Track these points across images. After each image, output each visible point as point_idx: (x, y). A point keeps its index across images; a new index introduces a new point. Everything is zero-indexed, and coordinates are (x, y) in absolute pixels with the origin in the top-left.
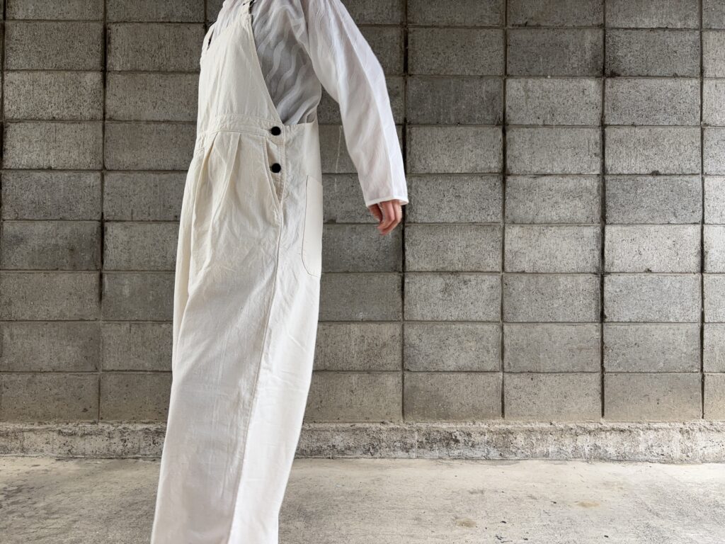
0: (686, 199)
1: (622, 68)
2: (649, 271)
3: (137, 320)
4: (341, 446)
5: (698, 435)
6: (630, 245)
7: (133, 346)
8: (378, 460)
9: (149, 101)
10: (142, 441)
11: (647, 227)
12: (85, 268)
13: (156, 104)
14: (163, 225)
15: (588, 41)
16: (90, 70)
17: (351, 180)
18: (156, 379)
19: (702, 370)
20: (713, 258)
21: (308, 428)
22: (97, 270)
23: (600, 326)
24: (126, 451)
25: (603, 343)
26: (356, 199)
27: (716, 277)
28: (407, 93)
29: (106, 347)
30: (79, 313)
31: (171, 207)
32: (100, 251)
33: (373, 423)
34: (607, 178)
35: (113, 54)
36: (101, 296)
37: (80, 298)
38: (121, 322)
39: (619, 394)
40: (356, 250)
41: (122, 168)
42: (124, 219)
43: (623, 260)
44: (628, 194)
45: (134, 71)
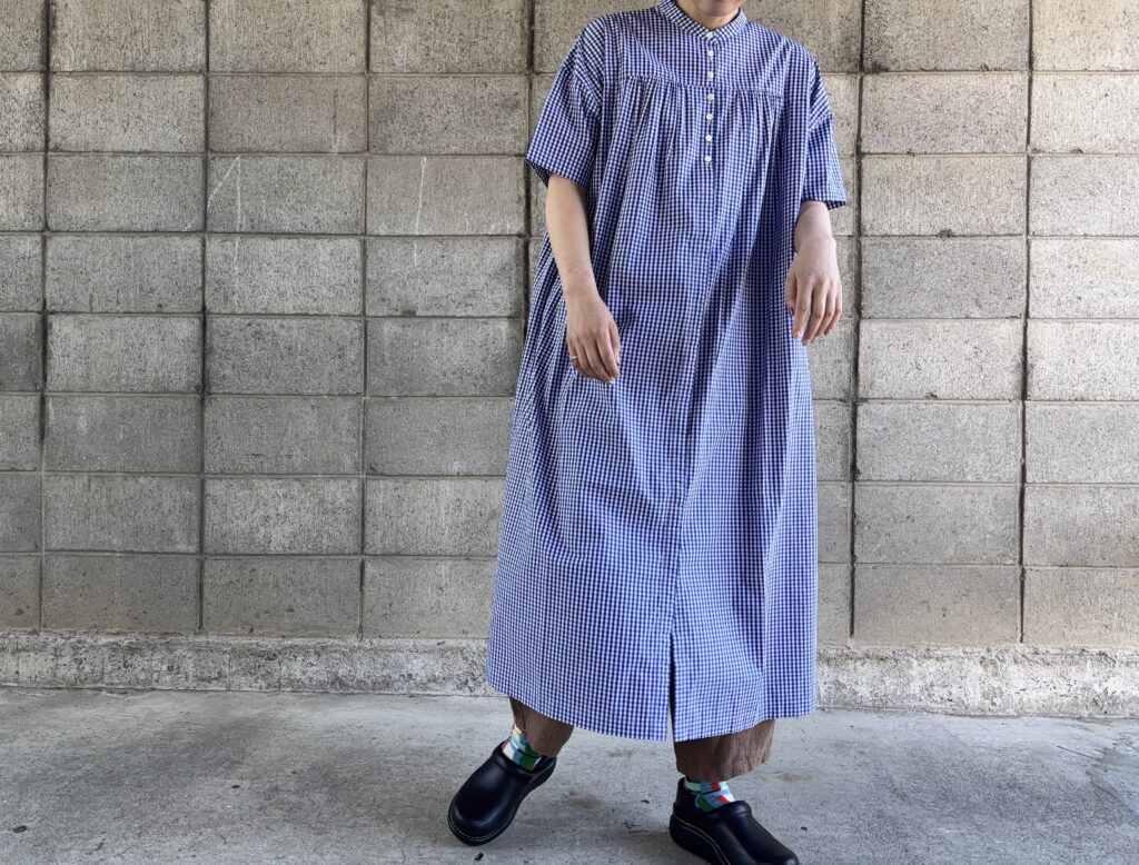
0: (997, 277)
1: (893, 57)
2: (933, 396)
3: (100, 471)
4: (421, 676)
5: (1013, 668)
6: (902, 353)
7: (93, 511)
8: (480, 700)
9: (116, 120)
10: (106, 661)
11: (931, 324)
12: (17, 387)
13: (128, 124)
14: (139, 319)
15: (836, 11)
16: (24, 71)
17: (440, 245)
18: (130, 565)
19: (1021, 562)
20: (1042, 376)
21: (368, 646)
22: (36, 391)
23: (850, 485)
24: (83, 677)
25: (854, 515)
26: (449, 277)
27: (1048, 408)
28: (533, 103)
29: (52, 513)
30: (8, 459)
31: (152, 291)
32: (40, 360)
33: (474, 638)
34: (864, 241)
35: (60, 44)
36: (43, 432)
37: (11, 435)
38: (75, 474)
39: (879, 599)
40: (449, 360)
41: (74, 228)
42: (78, 310)
43: (890, 378)
44: (899, 270)
45: (93, 72)
